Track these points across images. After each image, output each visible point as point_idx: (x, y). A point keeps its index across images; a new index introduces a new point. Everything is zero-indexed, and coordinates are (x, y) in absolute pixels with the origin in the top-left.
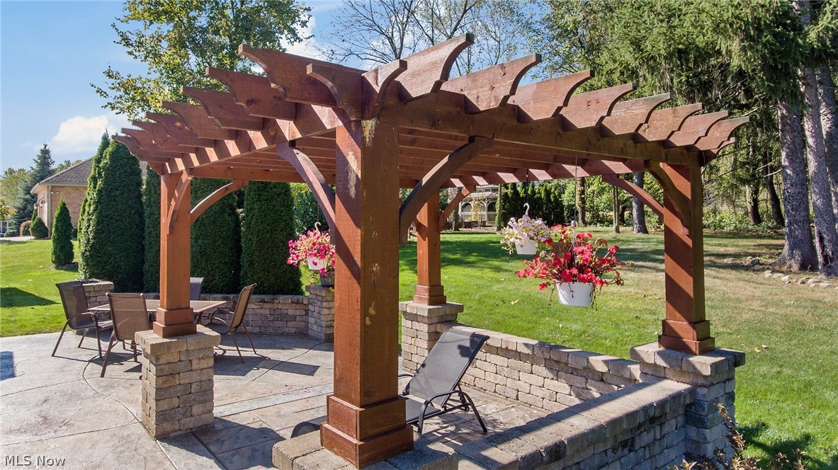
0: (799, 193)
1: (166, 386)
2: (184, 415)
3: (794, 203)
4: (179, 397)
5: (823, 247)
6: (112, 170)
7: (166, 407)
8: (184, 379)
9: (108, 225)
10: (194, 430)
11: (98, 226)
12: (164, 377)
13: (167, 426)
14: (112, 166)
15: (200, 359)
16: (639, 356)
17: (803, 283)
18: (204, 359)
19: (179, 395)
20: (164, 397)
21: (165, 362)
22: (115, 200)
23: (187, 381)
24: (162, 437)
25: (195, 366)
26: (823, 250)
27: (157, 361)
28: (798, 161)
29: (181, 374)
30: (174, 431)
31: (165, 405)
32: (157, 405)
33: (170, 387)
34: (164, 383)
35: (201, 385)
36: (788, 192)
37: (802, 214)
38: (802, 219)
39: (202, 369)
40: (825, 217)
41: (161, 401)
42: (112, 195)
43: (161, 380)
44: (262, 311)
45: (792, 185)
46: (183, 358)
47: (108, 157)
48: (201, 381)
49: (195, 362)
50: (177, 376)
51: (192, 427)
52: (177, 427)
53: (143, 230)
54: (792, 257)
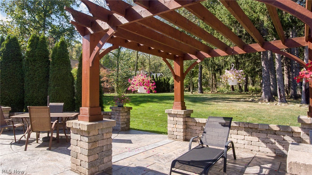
0: (267, 76)
1: (93, 148)
2: (100, 163)
3: (266, 79)
4: (98, 154)
6: (7, 53)
7: (92, 160)
9: (5, 79)
10: (104, 171)
12: (92, 143)
13: (93, 170)
14: (7, 51)
15: (107, 133)
18: (108, 133)
19: (98, 152)
20: (92, 154)
21: (92, 135)
22: (9, 68)
23: (101, 145)
25: (105, 137)
26: (280, 94)
27: (88, 134)
28: (267, 65)
29: (99, 141)
30: (96, 172)
31: (92, 158)
32: (88, 159)
33: (94, 148)
34: (92, 146)
35: (107, 147)
36: (264, 75)
39: (107, 138)
40: (281, 83)
41: (91, 156)
42: (7, 65)
43: (90, 145)
46: (100, 133)
47: (5, 46)
48: (107, 145)
49: (105, 135)
50: (97, 142)
51: (104, 169)
52: (97, 170)
54: (266, 98)
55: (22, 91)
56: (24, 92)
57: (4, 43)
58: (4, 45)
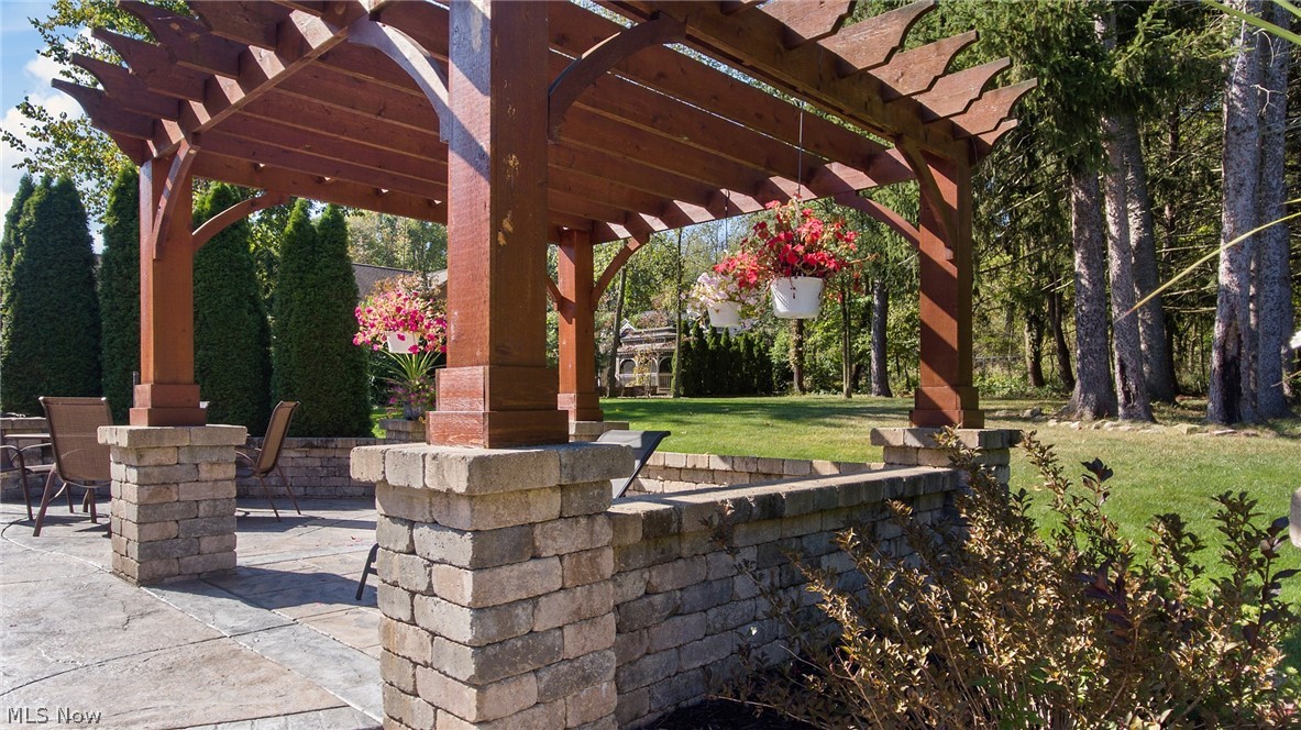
0: (1095, 311)
1: (155, 501)
2: (187, 551)
3: (1089, 326)
4: (177, 522)
5: (1124, 380)
6: (40, 233)
7: (155, 536)
8: (187, 492)
9: (34, 326)
10: (203, 576)
11: (16, 327)
12: (153, 487)
13: (159, 567)
14: (40, 227)
15: (212, 464)
16: (883, 438)
17: (1097, 428)
18: (219, 464)
19: (177, 518)
20: (152, 519)
21: (152, 463)
22: (47, 285)
23: (191, 497)
24: (149, 581)
25: (203, 475)
26: (1124, 384)
27: (139, 460)
28: (1095, 265)
29: (181, 486)
30: (169, 576)
31: (154, 532)
32: (140, 531)
33: (162, 504)
34: (151, 496)
35: (215, 507)
36: (1081, 310)
37: (1099, 341)
38: (1098, 348)
39: (216, 480)
40: (1129, 338)
41: (148, 525)
42: (42, 275)
43: (146, 491)
44: (309, 462)
45: (1086, 301)
46: (183, 459)
47: (32, 212)
48: (215, 500)
49: (204, 468)
50: (174, 488)
51: (200, 571)
52: (175, 569)
53: (98, 337)
54: (1085, 402)
55: (94, 365)
56: (99, 369)
57: (29, 201)
58: (32, 207)
